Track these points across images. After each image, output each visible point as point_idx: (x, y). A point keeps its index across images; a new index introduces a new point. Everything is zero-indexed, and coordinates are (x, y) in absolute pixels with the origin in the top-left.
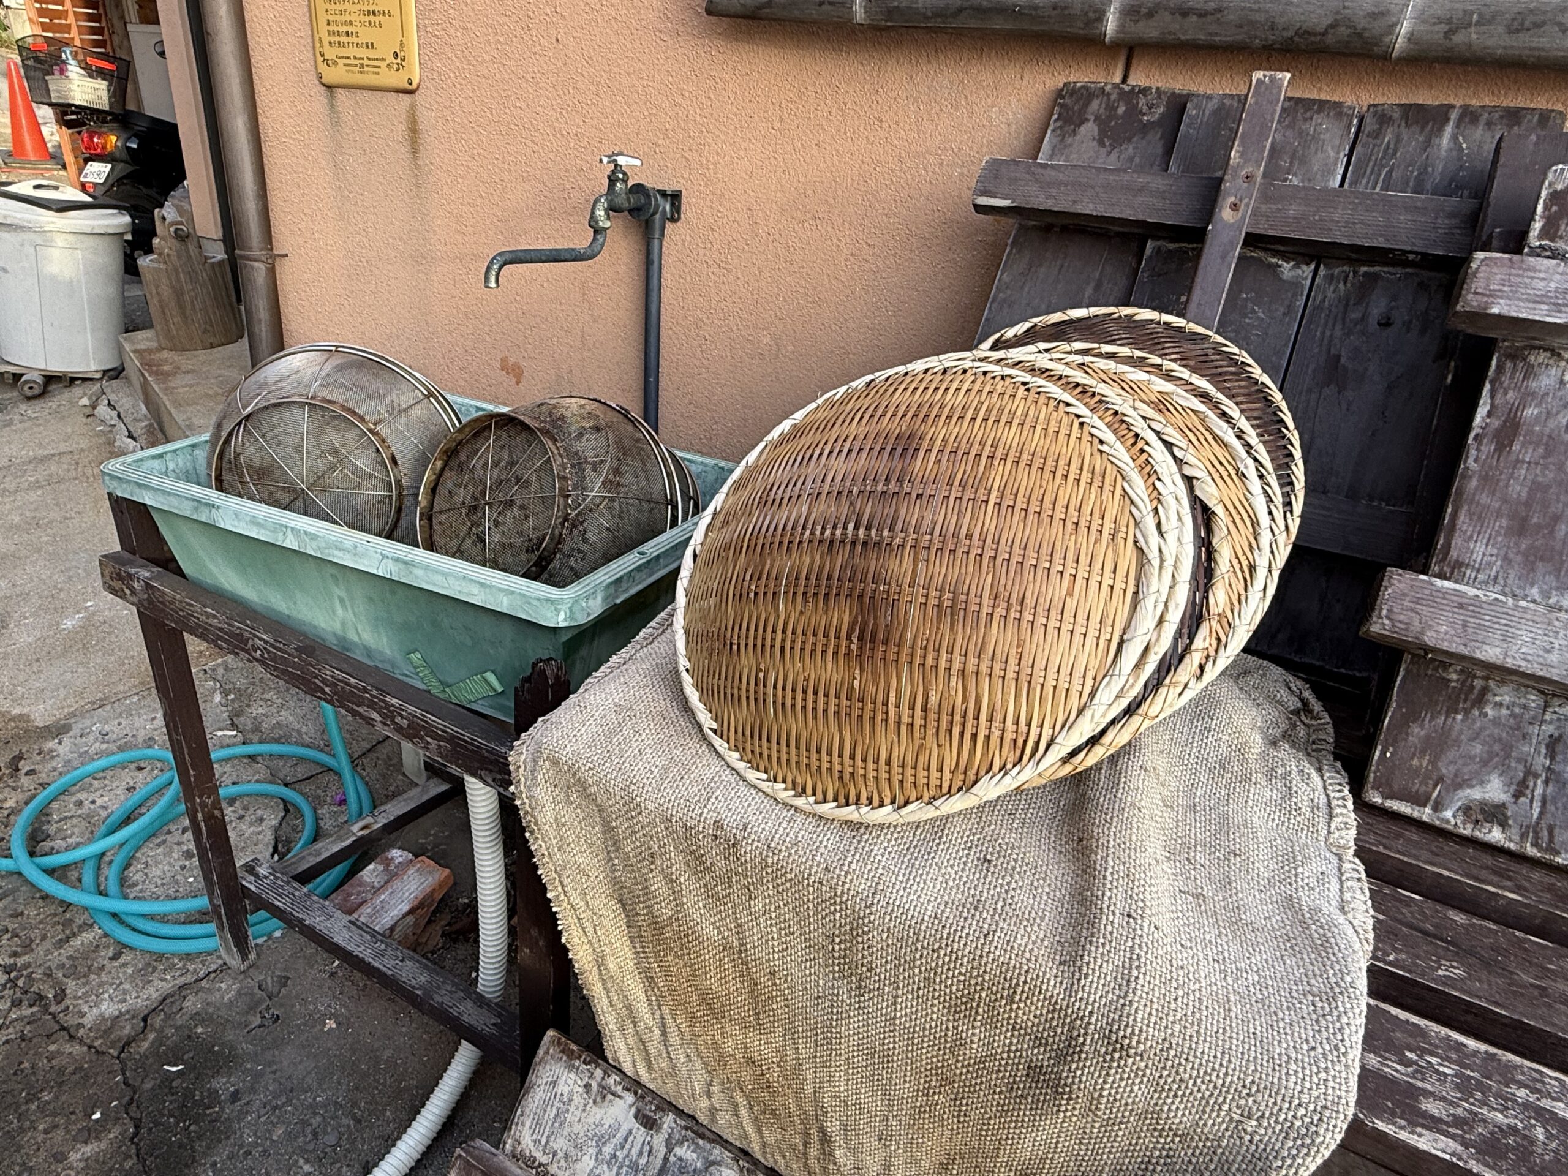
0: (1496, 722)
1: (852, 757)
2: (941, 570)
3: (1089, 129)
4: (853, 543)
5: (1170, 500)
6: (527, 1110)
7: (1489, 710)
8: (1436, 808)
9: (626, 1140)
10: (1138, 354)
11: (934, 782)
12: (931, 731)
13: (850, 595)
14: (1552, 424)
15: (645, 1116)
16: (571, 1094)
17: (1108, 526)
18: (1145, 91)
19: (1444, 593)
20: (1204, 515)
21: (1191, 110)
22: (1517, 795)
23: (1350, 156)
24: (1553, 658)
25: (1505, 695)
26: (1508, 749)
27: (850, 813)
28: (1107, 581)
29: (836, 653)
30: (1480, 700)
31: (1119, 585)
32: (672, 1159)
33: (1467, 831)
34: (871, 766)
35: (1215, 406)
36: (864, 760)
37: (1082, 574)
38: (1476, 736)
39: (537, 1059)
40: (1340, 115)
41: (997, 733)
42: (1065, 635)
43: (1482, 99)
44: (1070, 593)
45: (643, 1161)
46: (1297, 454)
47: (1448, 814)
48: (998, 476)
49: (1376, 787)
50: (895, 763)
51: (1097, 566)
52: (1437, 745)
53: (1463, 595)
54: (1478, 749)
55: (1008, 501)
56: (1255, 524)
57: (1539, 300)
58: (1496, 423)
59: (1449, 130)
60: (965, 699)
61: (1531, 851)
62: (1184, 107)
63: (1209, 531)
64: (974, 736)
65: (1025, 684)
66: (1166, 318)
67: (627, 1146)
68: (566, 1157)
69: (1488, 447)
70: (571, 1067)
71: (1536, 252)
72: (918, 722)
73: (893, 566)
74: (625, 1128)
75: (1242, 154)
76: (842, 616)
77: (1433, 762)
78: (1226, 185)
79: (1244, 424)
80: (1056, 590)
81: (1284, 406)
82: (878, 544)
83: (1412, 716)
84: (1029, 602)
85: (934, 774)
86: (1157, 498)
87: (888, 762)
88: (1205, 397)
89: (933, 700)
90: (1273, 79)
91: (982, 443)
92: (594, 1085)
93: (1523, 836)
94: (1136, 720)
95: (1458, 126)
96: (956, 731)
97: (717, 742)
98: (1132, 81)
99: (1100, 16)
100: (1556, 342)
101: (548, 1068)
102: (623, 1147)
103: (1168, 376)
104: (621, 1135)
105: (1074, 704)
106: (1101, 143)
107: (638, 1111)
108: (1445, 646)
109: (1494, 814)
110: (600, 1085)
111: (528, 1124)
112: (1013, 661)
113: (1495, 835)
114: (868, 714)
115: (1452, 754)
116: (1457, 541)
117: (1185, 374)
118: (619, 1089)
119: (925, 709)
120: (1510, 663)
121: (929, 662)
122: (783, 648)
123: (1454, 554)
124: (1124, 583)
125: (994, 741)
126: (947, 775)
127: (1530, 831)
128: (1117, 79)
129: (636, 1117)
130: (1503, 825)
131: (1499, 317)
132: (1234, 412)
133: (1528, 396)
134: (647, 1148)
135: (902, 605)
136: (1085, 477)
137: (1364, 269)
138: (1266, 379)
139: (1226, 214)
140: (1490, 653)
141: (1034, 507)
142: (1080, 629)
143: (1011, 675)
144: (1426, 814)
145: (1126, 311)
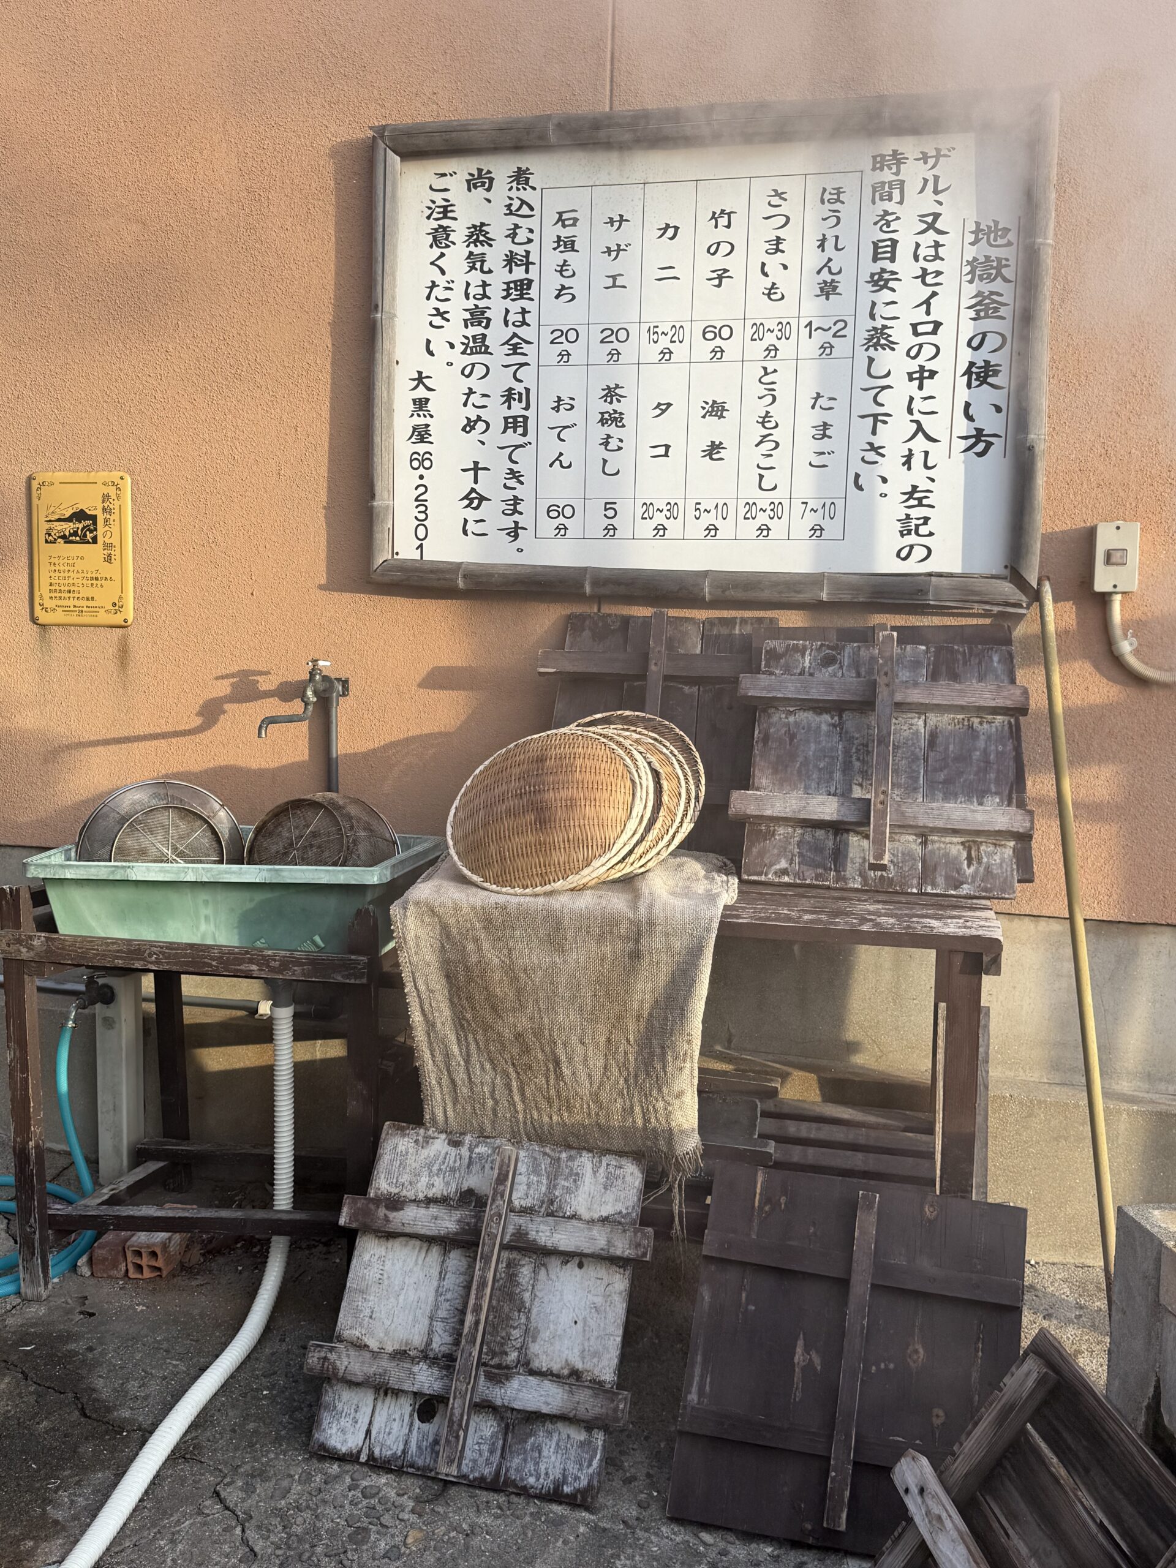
0: (780, 840)
1: (545, 866)
2: (563, 794)
3: (587, 633)
4: (530, 792)
5: (641, 766)
6: (381, 1170)
7: (777, 837)
8: (766, 875)
9: (445, 1158)
10: (626, 727)
11: (577, 866)
12: (572, 848)
13: (533, 810)
14: (780, 733)
15: (454, 1142)
16: (407, 1149)
17: (620, 774)
18: (610, 615)
19: (750, 795)
20: (656, 774)
21: (631, 624)
22: (790, 864)
23: (702, 639)
24: (788, 810)
25: (781, 830)
26: (785, 849)
27: (548, 888)
28: (623, 791)
29: (531, 830)
30: (773, 835)
31: (627, 792)
32: (474, 1156)
33: (777, 880)
34: (552, 867)
35: (660, 743)
36: (549, 866)
37: (614, 789)
38: (774, 847)
39: (381, 1140)
40: (695, 623)
41: (595, 844)
42: (612, 809)
43: (747, 614)
44: (611, 795)
45: (457, 1165)
46: (699, 760)
47: (770, 876)
48: (578, 763)
49: (745, 873)
50: (561, 863)
51: (619, 786)
52: (762, 854)
53: (756, 795)
54: (776, 851)
55: (584, 770)
56: (678, 778)
57: (764, 689)
58: (761, 736)
59: (737, 627)
60: (582, 835)
61: (798, 881)
62: (628, 623)
63: (659, 779)
64: (588, 846)
65: (602, 825)
66: (636, 713)
67: (447, 1161)
68: (411, 1183)
69: (761, 745)
70: (404, 1136)
71: (764, 673)
72: (567, 846)
73: (546, 796)
74: (443, 1152)
75: (655, 642)
76: (531, 817)
77: (762, 860)
78: (651, 655)
79: (672, 748)
80: (606, 795)
81: (690, 742)
82: (539, 791)
83: (753, 844)
84: (598, 799)
85: (576, 863)
86: (637, 767)
87: (559, 864)
88: (656, 740)
89: (571, 837)
90: (660, 611)
91: (570, 754)
92: (420, 1138)
93: (795, 877)
94: (644, 843)
95: (740, 625)
96: (581, 846)
97: (486, 885)
98: (602, 611)
99: (583, 586)
100: (776, 704)
101: (390, 1142)
102: (444, 1163)
103: (640, 733)
104: (442, 1155)
105: (619, 830)
106: (594, 640)
107: (449, 1140)
108: (754, 813)
109: (784, 872)
110: (424, 1137)
111: (383, 1176)
112: (596, 819)
113: (786, 879)
114: (548, 849)
115: (768, 855)
116: (756, 780)
117: (646, 732)
118: (436, 1134)
119: (568, 841)
120: (775, 815)
121: (567, 824)
122: (509, 836)
123: (756, 785)
124: (630, 792)
125: (595, 847)
126: (581, 862)
127: (797, 875)
128: (596, 610)
129: (449, 1144)
130: (788, 875)
131: (752, 696)
132: (668, 744)
133: (770, 725)
134: (458, 1157)
135: (554, 809)
136: (609, 760)
137: (717, 686)
138: (682, 733)
139: (653, 668)
140: (768, 813)
141: (593, 771)
142: (616, 806)
143: (596, 823)
144: (763, 878)
145: (619, 713)
